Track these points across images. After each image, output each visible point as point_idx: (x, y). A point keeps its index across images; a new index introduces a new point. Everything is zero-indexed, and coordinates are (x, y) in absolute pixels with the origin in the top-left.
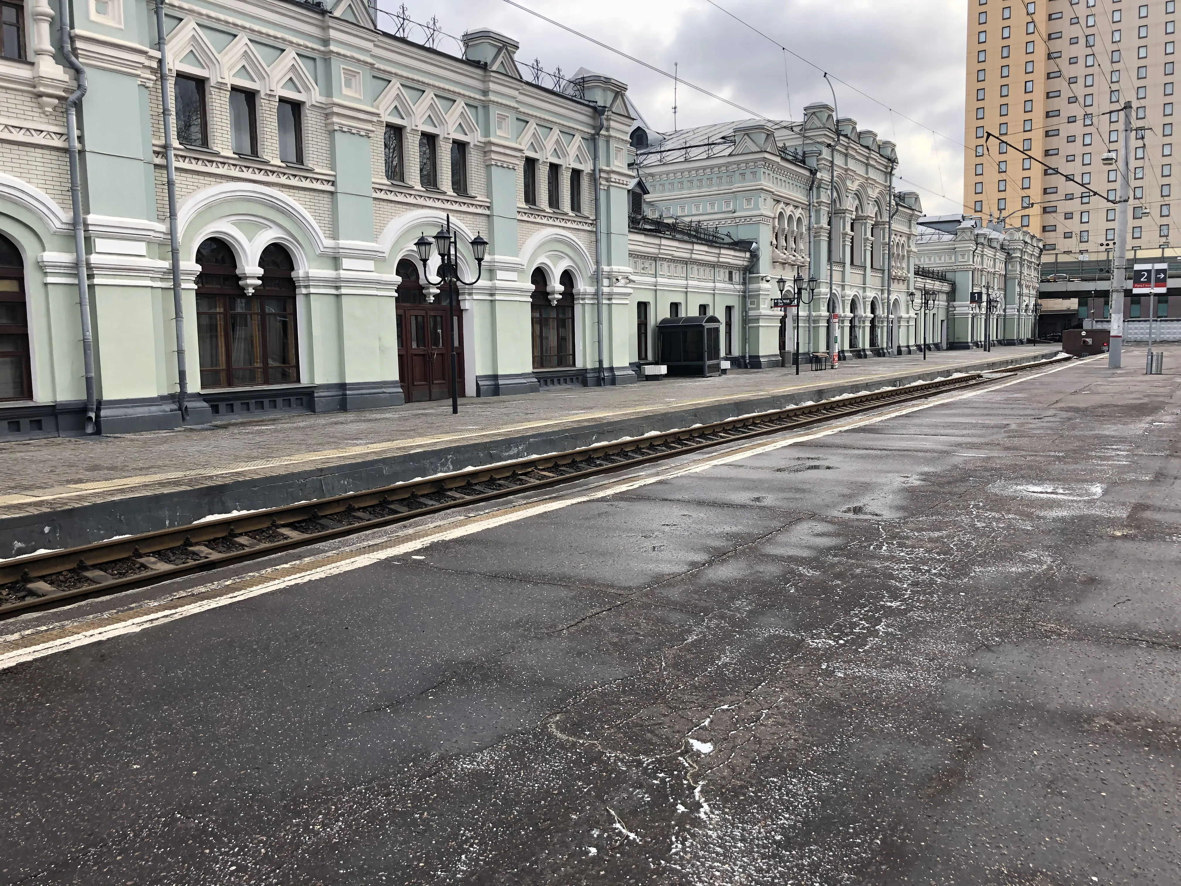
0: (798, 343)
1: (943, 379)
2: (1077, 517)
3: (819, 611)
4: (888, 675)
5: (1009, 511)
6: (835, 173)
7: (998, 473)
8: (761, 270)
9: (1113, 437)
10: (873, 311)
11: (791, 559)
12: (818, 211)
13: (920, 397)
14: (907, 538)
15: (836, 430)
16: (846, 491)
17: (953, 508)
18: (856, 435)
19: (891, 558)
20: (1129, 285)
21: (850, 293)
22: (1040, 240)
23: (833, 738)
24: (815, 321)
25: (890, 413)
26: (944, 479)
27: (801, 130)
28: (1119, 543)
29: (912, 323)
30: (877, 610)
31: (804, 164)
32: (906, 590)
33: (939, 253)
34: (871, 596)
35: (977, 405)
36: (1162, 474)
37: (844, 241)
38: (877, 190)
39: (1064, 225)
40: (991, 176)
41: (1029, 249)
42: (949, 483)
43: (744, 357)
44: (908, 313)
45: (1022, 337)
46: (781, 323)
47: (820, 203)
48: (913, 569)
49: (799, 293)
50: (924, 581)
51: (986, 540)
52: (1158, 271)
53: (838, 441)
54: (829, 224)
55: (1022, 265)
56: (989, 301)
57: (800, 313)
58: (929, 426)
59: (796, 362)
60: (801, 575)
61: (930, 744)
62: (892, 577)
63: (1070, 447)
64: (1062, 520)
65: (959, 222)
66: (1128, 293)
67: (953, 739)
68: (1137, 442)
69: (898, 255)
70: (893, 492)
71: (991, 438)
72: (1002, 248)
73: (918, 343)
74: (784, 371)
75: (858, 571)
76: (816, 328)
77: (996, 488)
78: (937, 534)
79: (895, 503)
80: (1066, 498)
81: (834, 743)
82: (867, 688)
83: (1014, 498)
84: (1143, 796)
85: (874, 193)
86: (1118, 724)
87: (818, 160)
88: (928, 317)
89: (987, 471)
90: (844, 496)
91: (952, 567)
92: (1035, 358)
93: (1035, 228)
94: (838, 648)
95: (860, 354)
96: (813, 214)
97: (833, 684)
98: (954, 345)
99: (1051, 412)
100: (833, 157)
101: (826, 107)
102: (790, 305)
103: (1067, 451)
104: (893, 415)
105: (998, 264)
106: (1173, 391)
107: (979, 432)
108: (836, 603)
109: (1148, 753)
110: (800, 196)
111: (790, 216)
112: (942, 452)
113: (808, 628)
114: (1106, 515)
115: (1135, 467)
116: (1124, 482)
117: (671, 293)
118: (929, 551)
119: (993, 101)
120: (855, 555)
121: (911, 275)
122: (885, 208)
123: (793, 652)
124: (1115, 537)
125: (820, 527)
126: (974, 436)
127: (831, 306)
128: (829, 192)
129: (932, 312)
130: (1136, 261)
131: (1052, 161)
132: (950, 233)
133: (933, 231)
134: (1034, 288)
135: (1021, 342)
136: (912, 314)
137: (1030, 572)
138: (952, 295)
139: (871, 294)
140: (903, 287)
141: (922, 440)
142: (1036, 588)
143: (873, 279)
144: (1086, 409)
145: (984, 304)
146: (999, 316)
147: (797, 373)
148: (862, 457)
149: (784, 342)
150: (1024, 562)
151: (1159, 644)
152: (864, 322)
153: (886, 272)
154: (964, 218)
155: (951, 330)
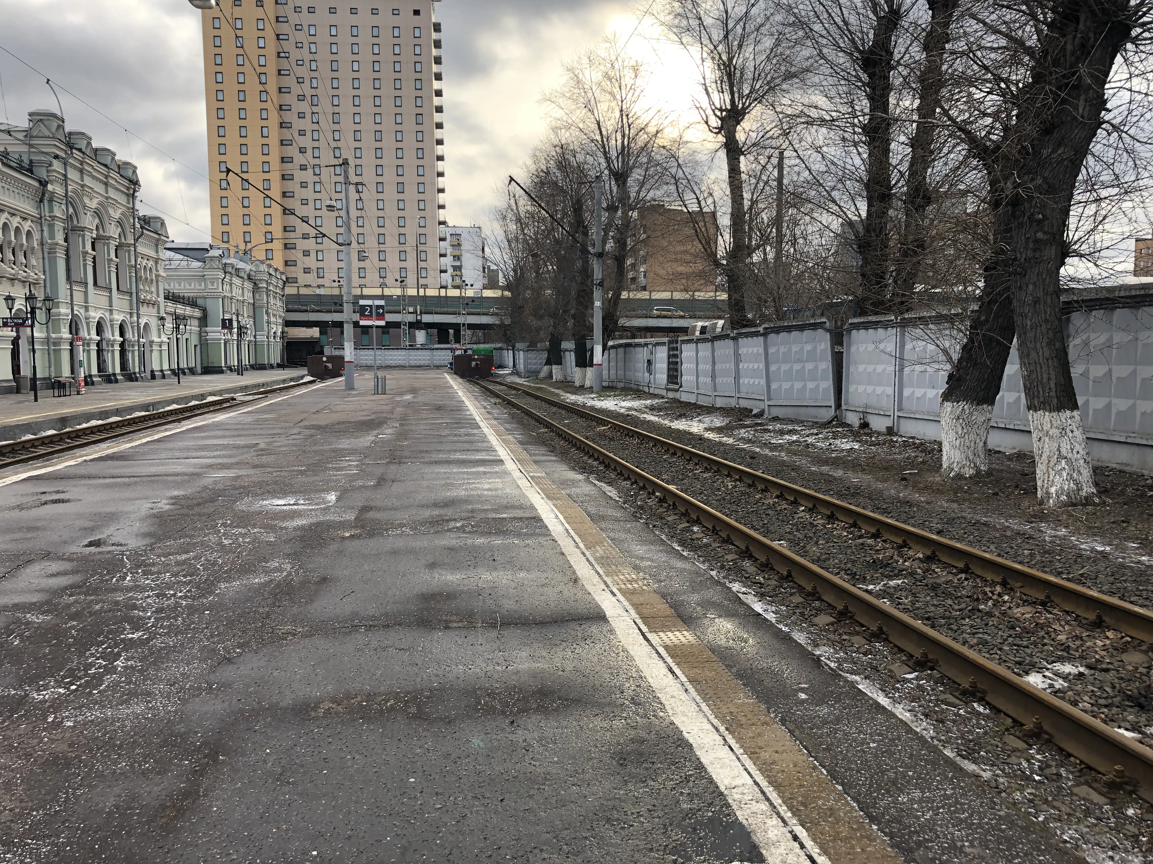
0: (34, 367)
1: (197, 403)
2: (314, 524)
3: (49, 659)
4: (124, 711)
5: (254, 527)
6: (70, 188)
7: (245, 491)
9: (347, 450)
10: (122, 334)
11: (16, 607)
12: (51, 227)
13: (173, 421)
14: (153, 564)
15: (80, 460)
16: (88, 524)
17: (201, 529)
18: (102, 463)
19: (136, 588)
20: (356, 317)
21: (95, 315)
22: (282, 273)
23: (57, 795)
24: (55, 344)
25: (141, 438)
26: (194, 501)
27: (26, 136)
28: (347, 543)
29: (165, 347)
30: (116, 645)
31: (32, 173)
32: (149, 618)
33: (189, 279)
34: (110, 632)
35: (229, 427)
36: (384, 479)
37: (85, 260)
38: (120, 211)
39: (304, 262)
40: (235, 211)
41: (274, 281)
42: (199, 504)
44: (160, 337)
45: (272, 361)
46: (13, 344)
47: (53, 218)
48: (158, 596)
49: (33, 312)
50: (168, 606)
51: (231, 556)
52: (378, 307)
53: (82, 471)
54: (66, 240)
55: (268, 296)
56: (240, 328)
57: (36, 334)
58: (180, 450)
59: (34, 388)
60: (28, 623)
61: (166, 771)
62: (135, 607)
63: (311, 461)
64: (302, 528)
65: (207, 250)
66: (356, 324)
67: (190, 761)
68: (365, 453)
69: (146, 279)
70: (141, 520)
71: (241, 457)
72: (249, 277)
73: (172, 367)
74: (20, 397)
75: (97, 607)
76: (57, 352)
77: (242, 506)
78: (184, 557)
79: (142, 530)
80: (305, 507)
81: (57, 802)
82: (99, 731)
83: (260, 513)
84: (357, 764)
85: (116, 214)
86: (339, 705)
87: (48, 171)
88: (180, 341)
89: (236, 489)
90: (85, 529)
91: (198, 587)
92: (284, 381)
93: (278, 262)
94: (69, 695)
95: (110, 379)
96: (45, 228)
97: (59, 737)
98: (208, 370)
99: (295, 431)
100: (65, 170)
101: (54, 116)
102: (23, 325)
103: (308, 465)
104: (144, 441)
105: (246, 293)
106: (394, 408)
107: (229, 452)
108: (70, 646)
109: (362, 725)
110: (28, 207)
111: (17, 228)
112: (193, 474)
113: (32, 681)
114: (338, 519)
115: (363, 473)
116: (354, 489)
118: (175, 575)
119: (233, 140)
120: (95, 591)
121: (161, 299)
122: (128, 230)
123: (13, 711)
124: (344, 538)
125: (55, 567)
126: (224, 456)
127: (74, 327)
128: (64, 207)
129: (185, 337)
130: (363, 297)
131: (290, 204)
132: (198, 260)
133: (181, 257)
134: (280, 317)
135: (272, 367)
136: (164, 338)
137: (271, 581)
138: (204, 321)
139: (119, 317)
140: (153, 311)
141: (174, 464)
142: (276, 595)
143: (120, 302)
144: (326, 426)
145: (235, 330)
146: (250, 342)
147: (36, 400)
148: (108, 486)
149: (19, 366)
150: (266, 572)
151: (375, 626)
152: (113, 346)
153: (134, 295)
154: (211, 247)
155: (204, 354)
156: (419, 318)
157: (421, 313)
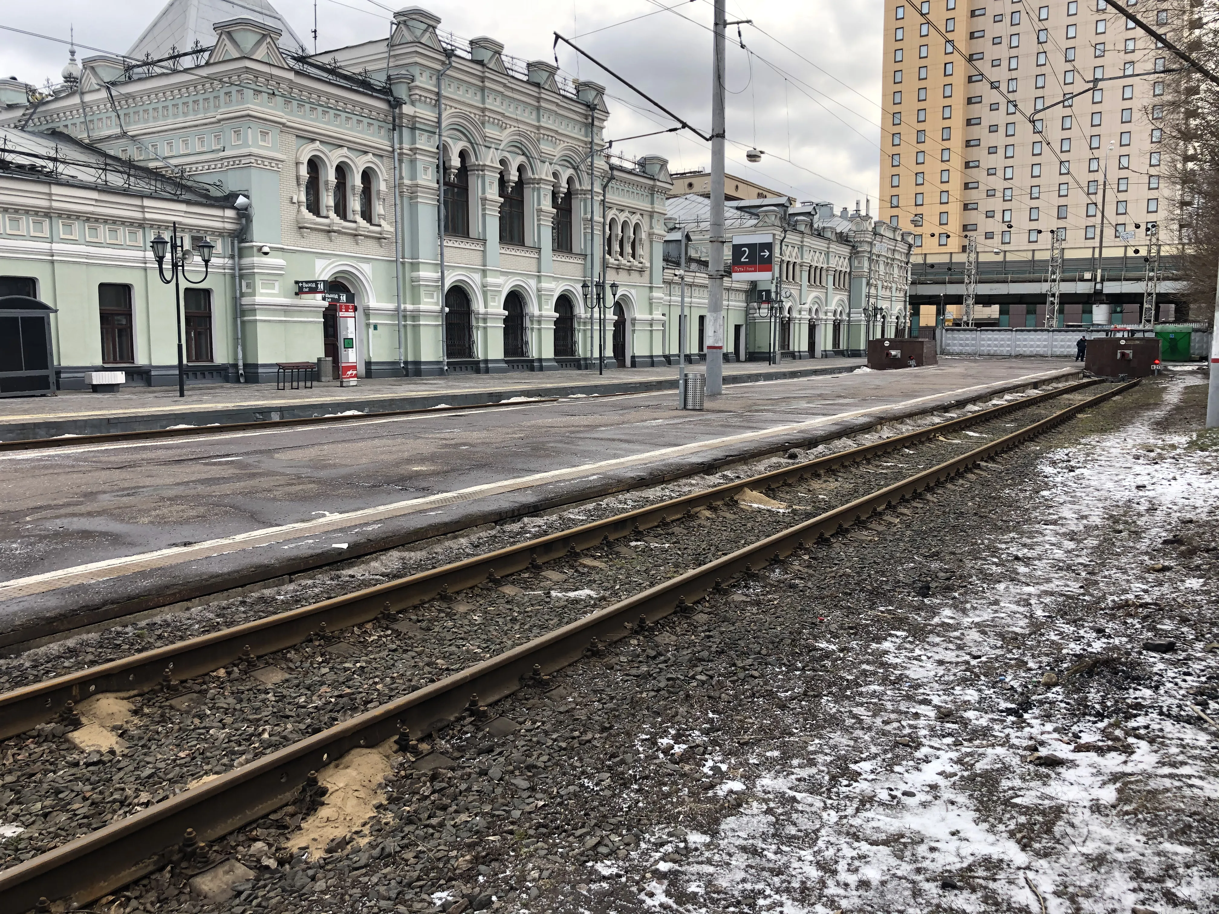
6: (447, 111)
8: (255, 237)
12: (415, 163)
21: (501, 281)
29: (658, 327)
31: (385, 94)
37: (484, 209)
38: (567, 146)
39: (986, 225)
43: (235, 366)
44: (650, 313)
46: (326, 318)
47: (414, 151)
55: (872, 262)
69: (628, 238)
72: (844, 240)
85: (554, 149)
87: (410, 89)
93: (954, 227)
96: (401, 165)
100: (439, 86)
101: (424, 14)
110: (366, 137)
111: (343, 163)
117: (100, 269)
121: (657, 265)
122: (584, 171)
132: (757, 217)
134: (899, 290)
136: (657, 315)
138: (752, 294)
139: (557, 286)
140: (637, 279)
143: (560, 266)
152: (539, 322)
153: (589, 257)
155: (751, 337)
156: (1098, 286)
157: (1102, 280)
